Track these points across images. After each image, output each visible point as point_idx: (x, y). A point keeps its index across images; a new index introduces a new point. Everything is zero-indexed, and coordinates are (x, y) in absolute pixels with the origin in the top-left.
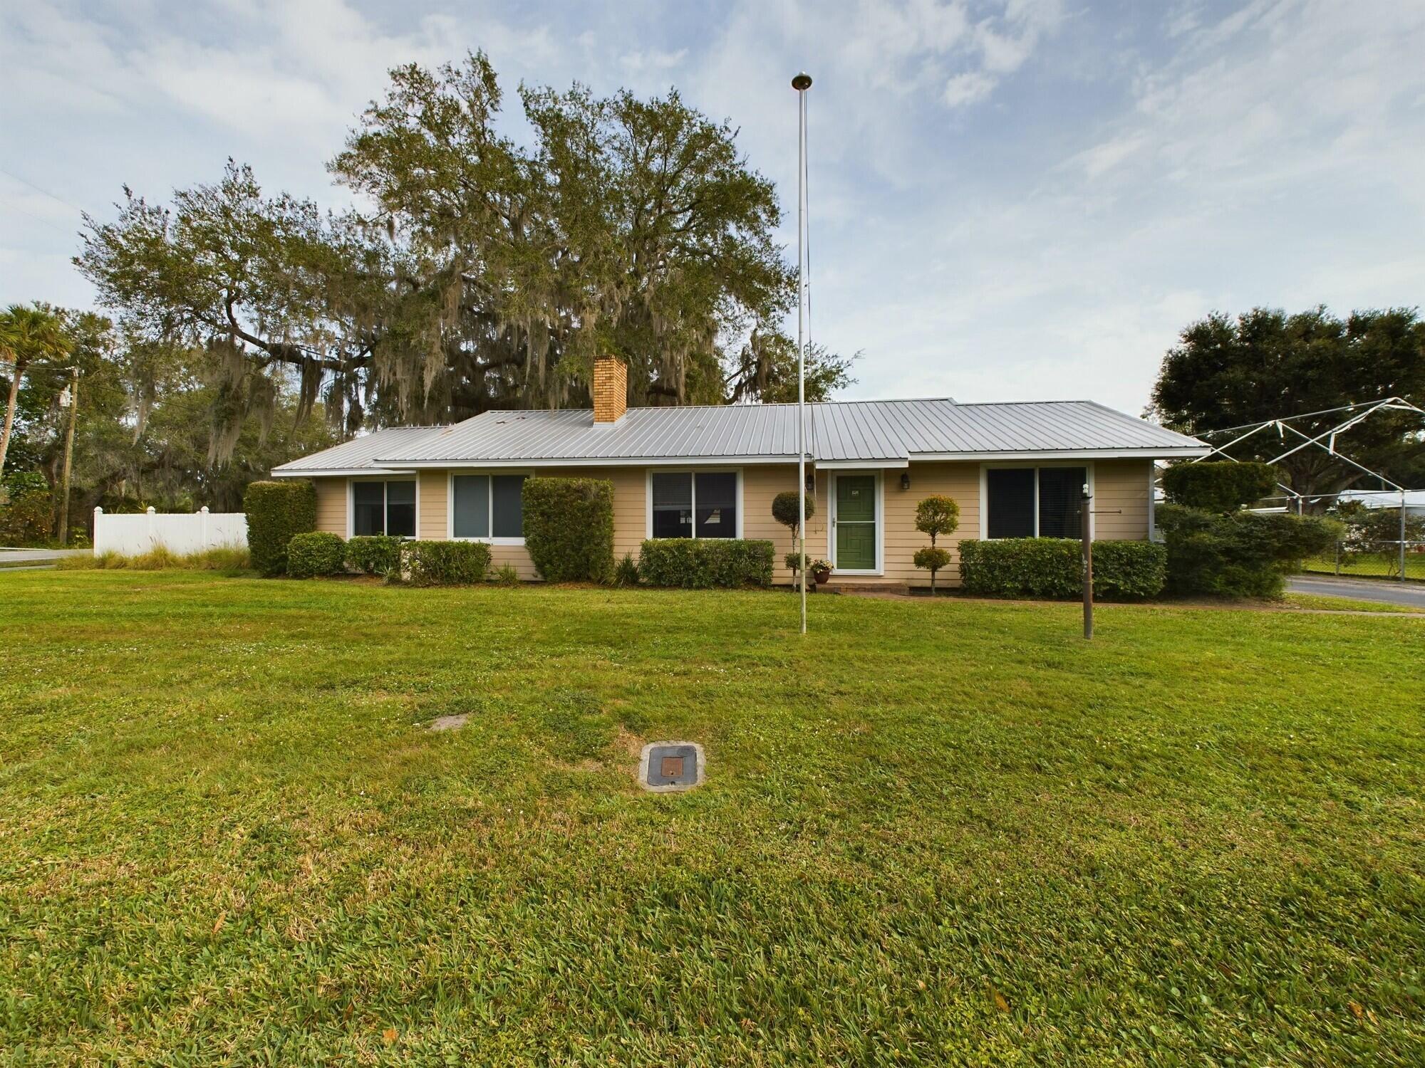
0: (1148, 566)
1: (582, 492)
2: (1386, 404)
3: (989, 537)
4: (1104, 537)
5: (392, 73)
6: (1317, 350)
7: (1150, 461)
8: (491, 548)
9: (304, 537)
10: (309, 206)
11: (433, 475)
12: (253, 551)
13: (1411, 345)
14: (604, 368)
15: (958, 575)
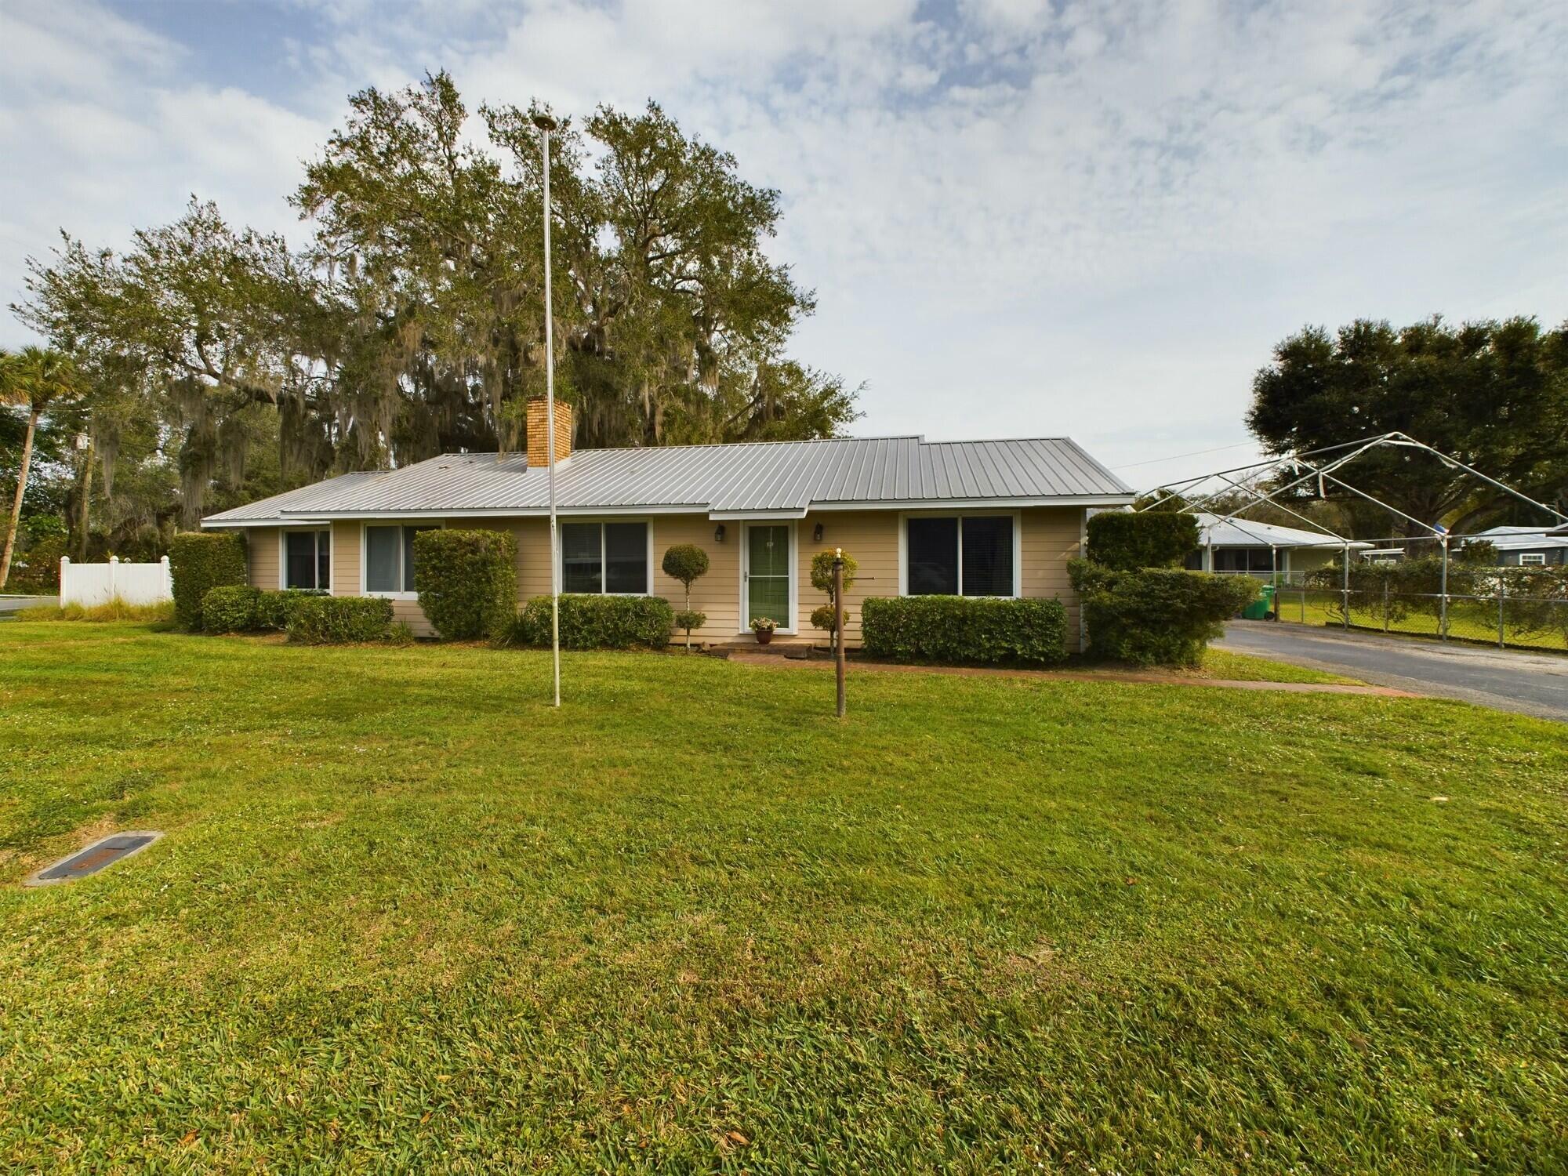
0: (1048, 629)
1: (474, 546)
2: (1384, 440)
3: (910, 593)
4: (1029, 595)
5: (352, 100)
6: (1421, 367)
7: (1082, 509)
8: (393, 604)
9: (219, 591)
10: (276, 240)
11: (347, 526)
12: (178, 605)
13: (1530, 361)
14: (538, 410)
15: (860, 635)
